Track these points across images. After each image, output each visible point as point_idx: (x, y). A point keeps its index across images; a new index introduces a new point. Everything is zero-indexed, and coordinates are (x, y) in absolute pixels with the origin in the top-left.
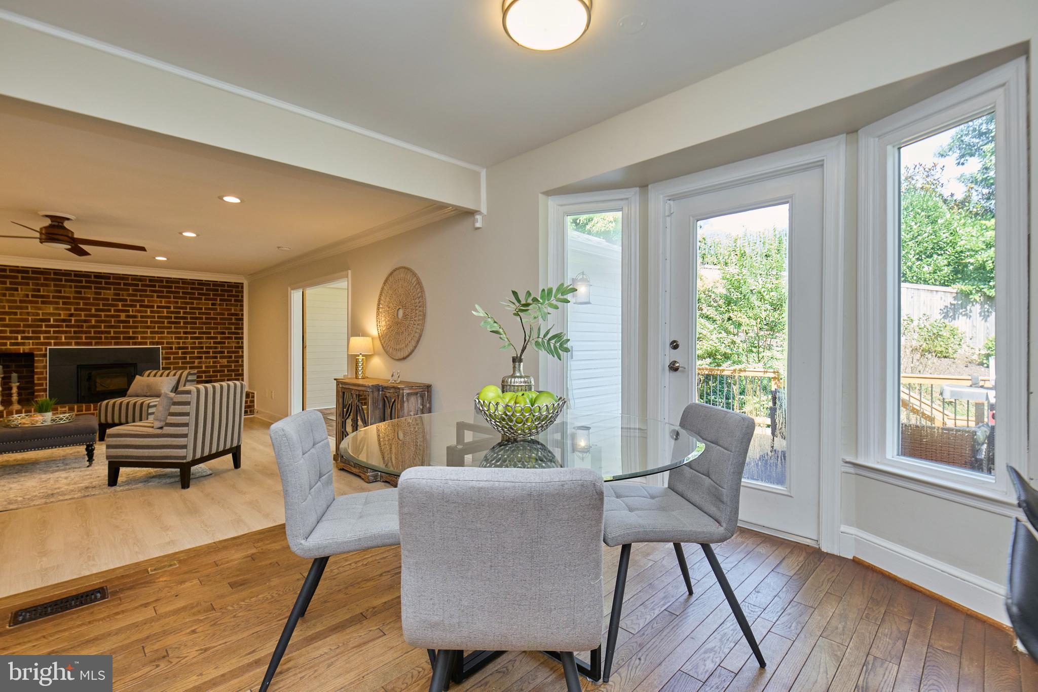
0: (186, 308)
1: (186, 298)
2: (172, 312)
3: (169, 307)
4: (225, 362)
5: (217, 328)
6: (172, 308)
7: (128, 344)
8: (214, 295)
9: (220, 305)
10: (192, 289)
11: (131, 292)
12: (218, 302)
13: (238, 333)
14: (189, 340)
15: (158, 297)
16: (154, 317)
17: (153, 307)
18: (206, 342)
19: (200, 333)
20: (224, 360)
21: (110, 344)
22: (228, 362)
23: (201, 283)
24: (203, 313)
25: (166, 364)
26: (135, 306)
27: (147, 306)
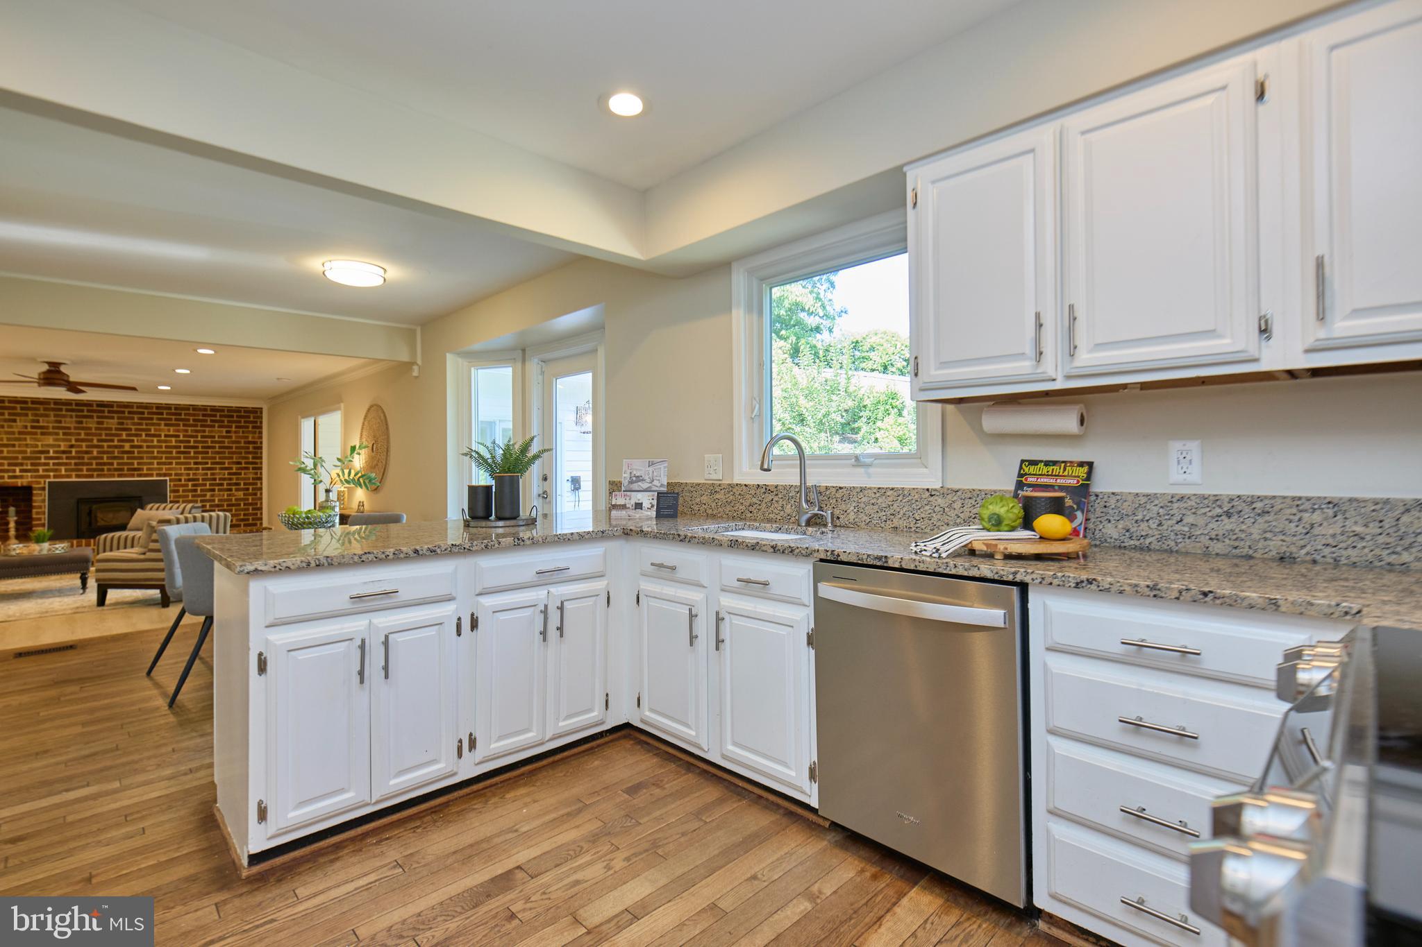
0: (197, 437)
1: (196, 426)
2: (181, 442)
3: (178, 436)
4: (241, 494)
5: (232, 458)
6: (181, 436)
7: (133, 476)
8: (229, 422)
9: (235, 432)
10: (204, 415)
11: (136, 421)
12: (233, 429)
13: (256, 463)
14: (200, 471)
15: (166, 425)
16: (161, 447)
17: (160, 436)
18: (220, 474)
19: (212, 463)
20: (240, 492)
21: (113, 476)
22: (244, 495)
23: (214, 409)
24: (216, 442)
25: (175, 497)
26: (141, 435)
27: (154, 436)
